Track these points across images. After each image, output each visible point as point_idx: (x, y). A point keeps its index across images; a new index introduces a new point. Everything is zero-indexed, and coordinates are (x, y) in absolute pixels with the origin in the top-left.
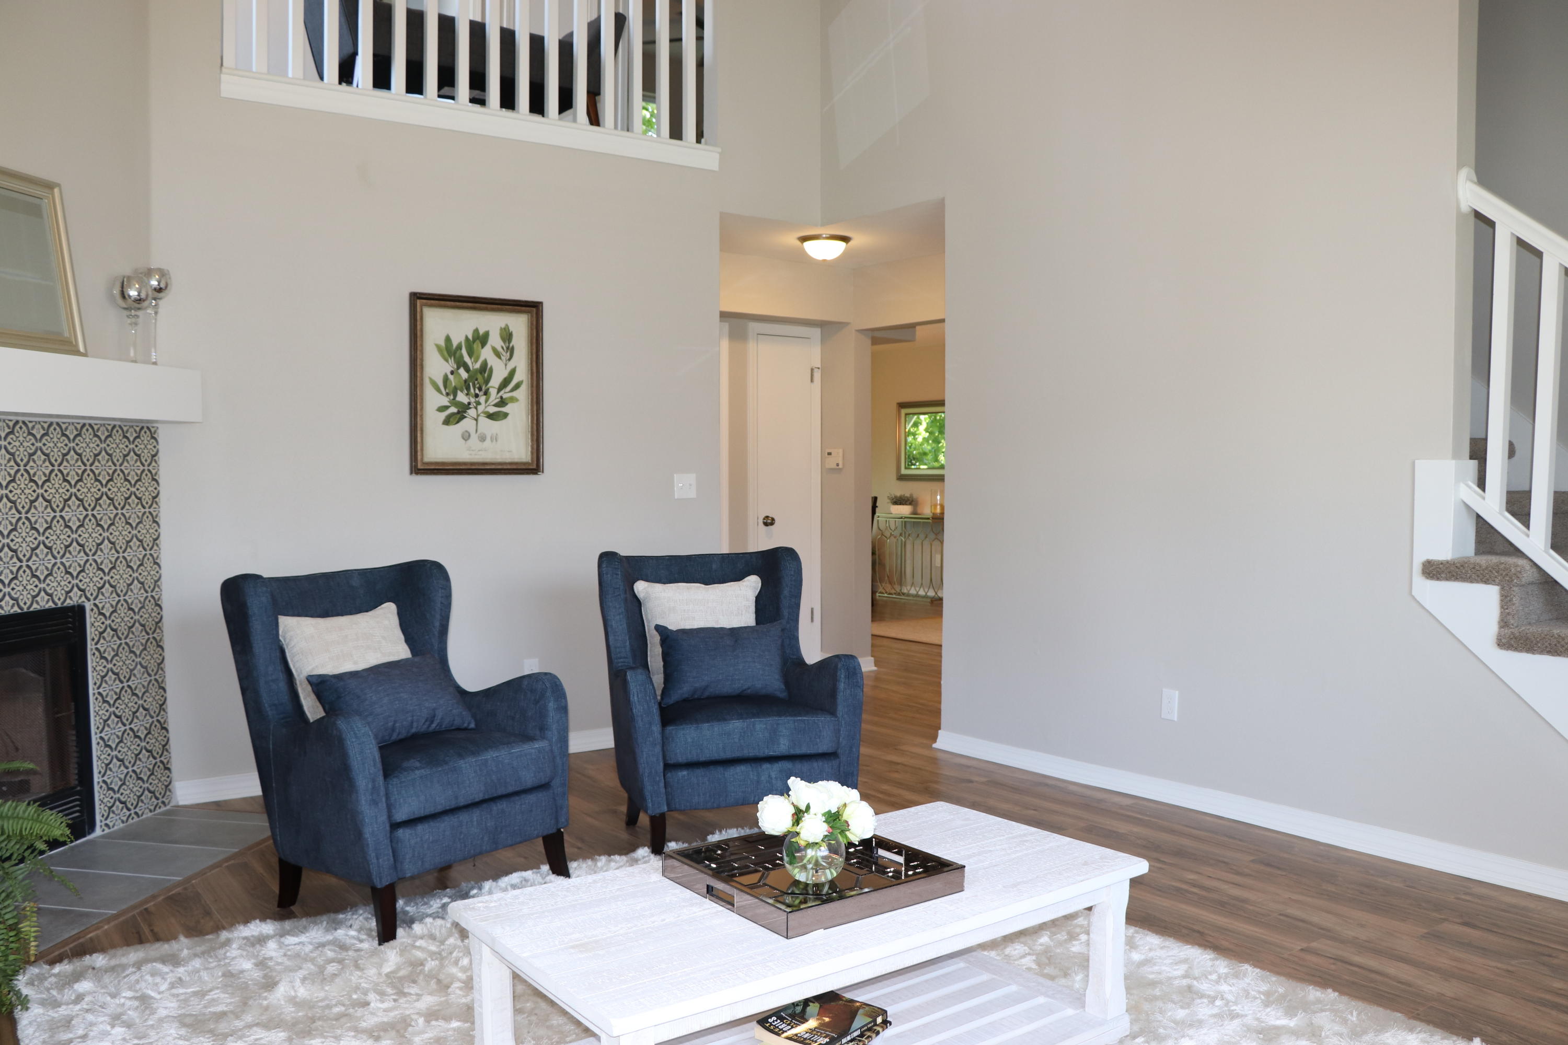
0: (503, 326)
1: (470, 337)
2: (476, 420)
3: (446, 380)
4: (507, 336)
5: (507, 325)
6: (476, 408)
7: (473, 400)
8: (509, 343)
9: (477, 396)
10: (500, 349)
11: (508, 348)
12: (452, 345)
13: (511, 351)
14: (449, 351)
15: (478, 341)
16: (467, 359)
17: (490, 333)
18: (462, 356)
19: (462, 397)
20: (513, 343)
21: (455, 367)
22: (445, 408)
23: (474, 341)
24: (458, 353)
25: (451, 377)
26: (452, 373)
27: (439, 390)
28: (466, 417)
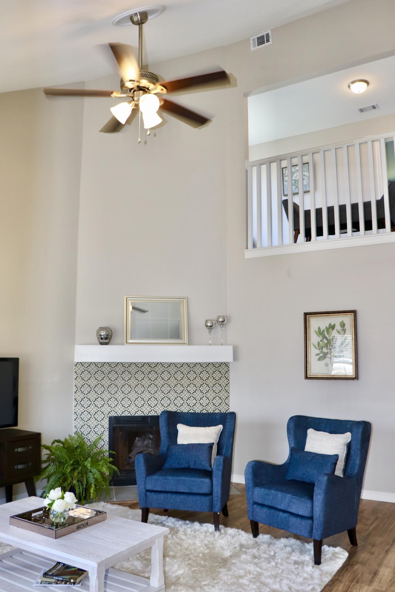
0: (341, 321)
1: (328, 327)
2: (331, 359)
3: (319, 344)
4: (343, 325)
5: (343, 321)
6: (330, 354)
7: (329, 351)
8: (344, 328)
9: (331, 349)
10: (340, 330)
11: (343, 330)
12: (321, 330)
13: (344, 331)
14: (320, 333)
15: (331, 328)
16: (326, 335)
17: (336, 325)
18: (325, 334)
19: (325, 350)
20: (346, 327)
21: (322, 338)
22: (319, 354)
23: (329, 328)
24: (323, 333)
25: (321, 343)
26: (321, 341)
27: (316, 348)
28: (326, 358)
